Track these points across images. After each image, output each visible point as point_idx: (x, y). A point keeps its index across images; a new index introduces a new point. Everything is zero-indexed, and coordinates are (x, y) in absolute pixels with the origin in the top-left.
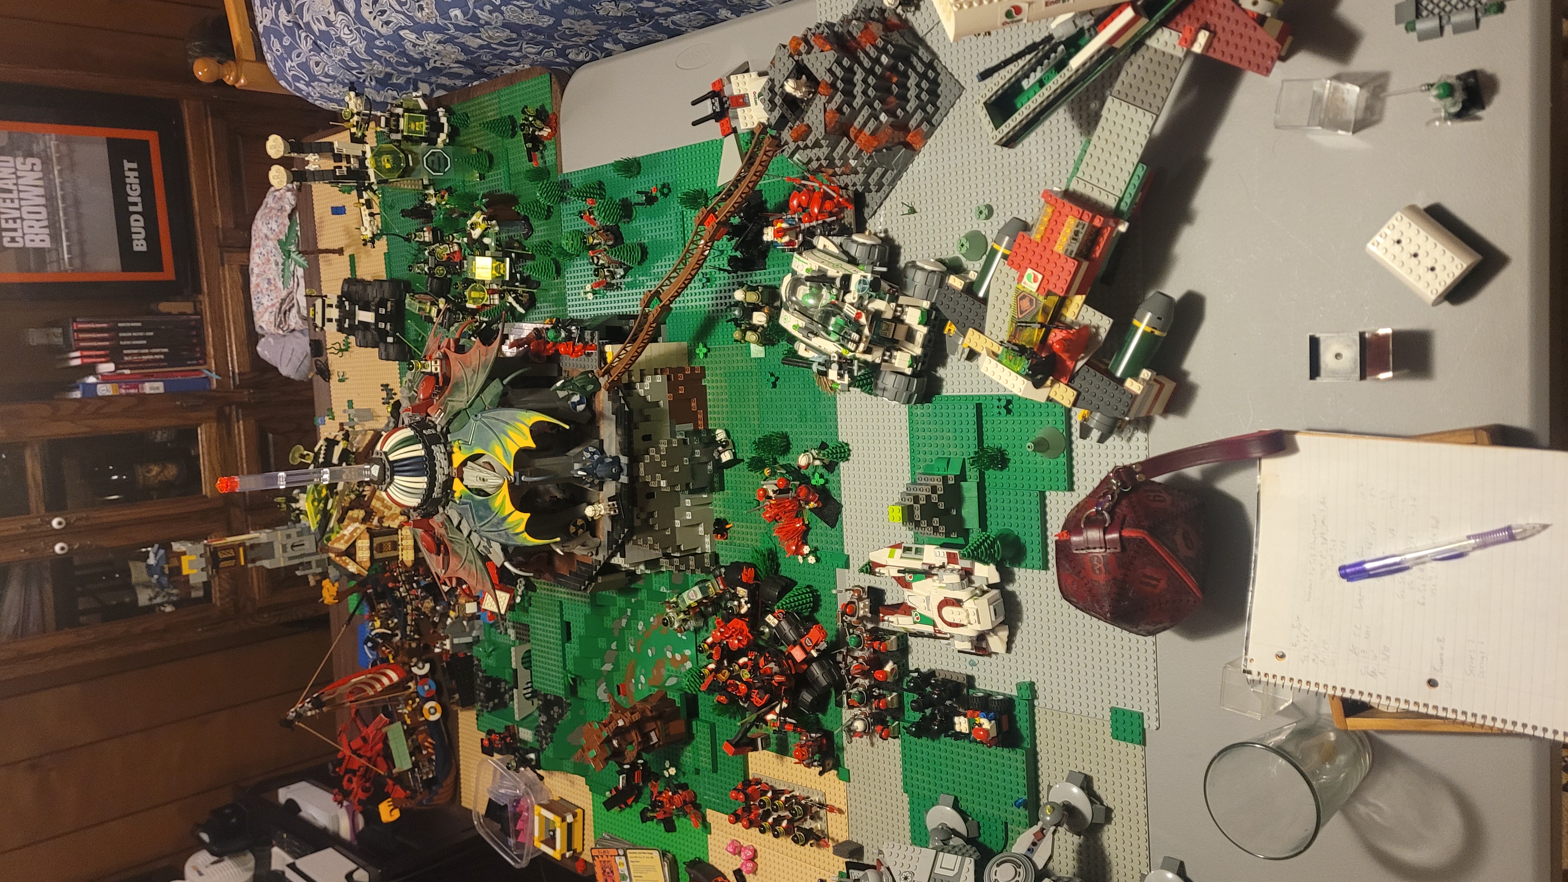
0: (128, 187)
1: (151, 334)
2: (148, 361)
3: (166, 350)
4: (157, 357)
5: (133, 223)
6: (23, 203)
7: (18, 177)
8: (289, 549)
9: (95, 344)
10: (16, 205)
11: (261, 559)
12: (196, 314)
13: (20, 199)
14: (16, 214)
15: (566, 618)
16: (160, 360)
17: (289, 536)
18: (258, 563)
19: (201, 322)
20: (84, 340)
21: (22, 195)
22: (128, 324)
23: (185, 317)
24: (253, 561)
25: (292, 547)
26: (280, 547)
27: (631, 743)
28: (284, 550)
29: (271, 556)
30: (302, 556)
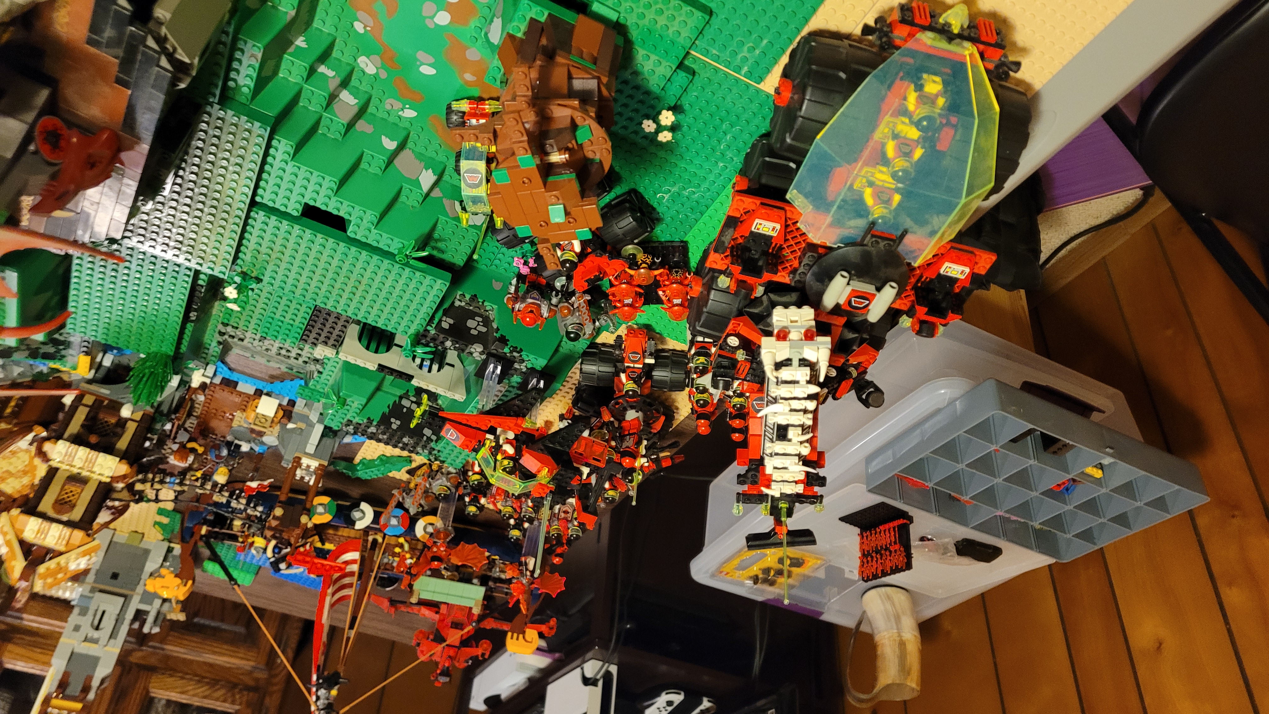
8: (96, 634)
11: (90, 678)
15: (294, 209)
17: (77, 628)
18: (95, 683)
24: (86, 689)
25: (97, 628)
26: (87, 644)
27: (574, 126)
28: (95, 641)
29: (94, 661)
30: (119, 620)
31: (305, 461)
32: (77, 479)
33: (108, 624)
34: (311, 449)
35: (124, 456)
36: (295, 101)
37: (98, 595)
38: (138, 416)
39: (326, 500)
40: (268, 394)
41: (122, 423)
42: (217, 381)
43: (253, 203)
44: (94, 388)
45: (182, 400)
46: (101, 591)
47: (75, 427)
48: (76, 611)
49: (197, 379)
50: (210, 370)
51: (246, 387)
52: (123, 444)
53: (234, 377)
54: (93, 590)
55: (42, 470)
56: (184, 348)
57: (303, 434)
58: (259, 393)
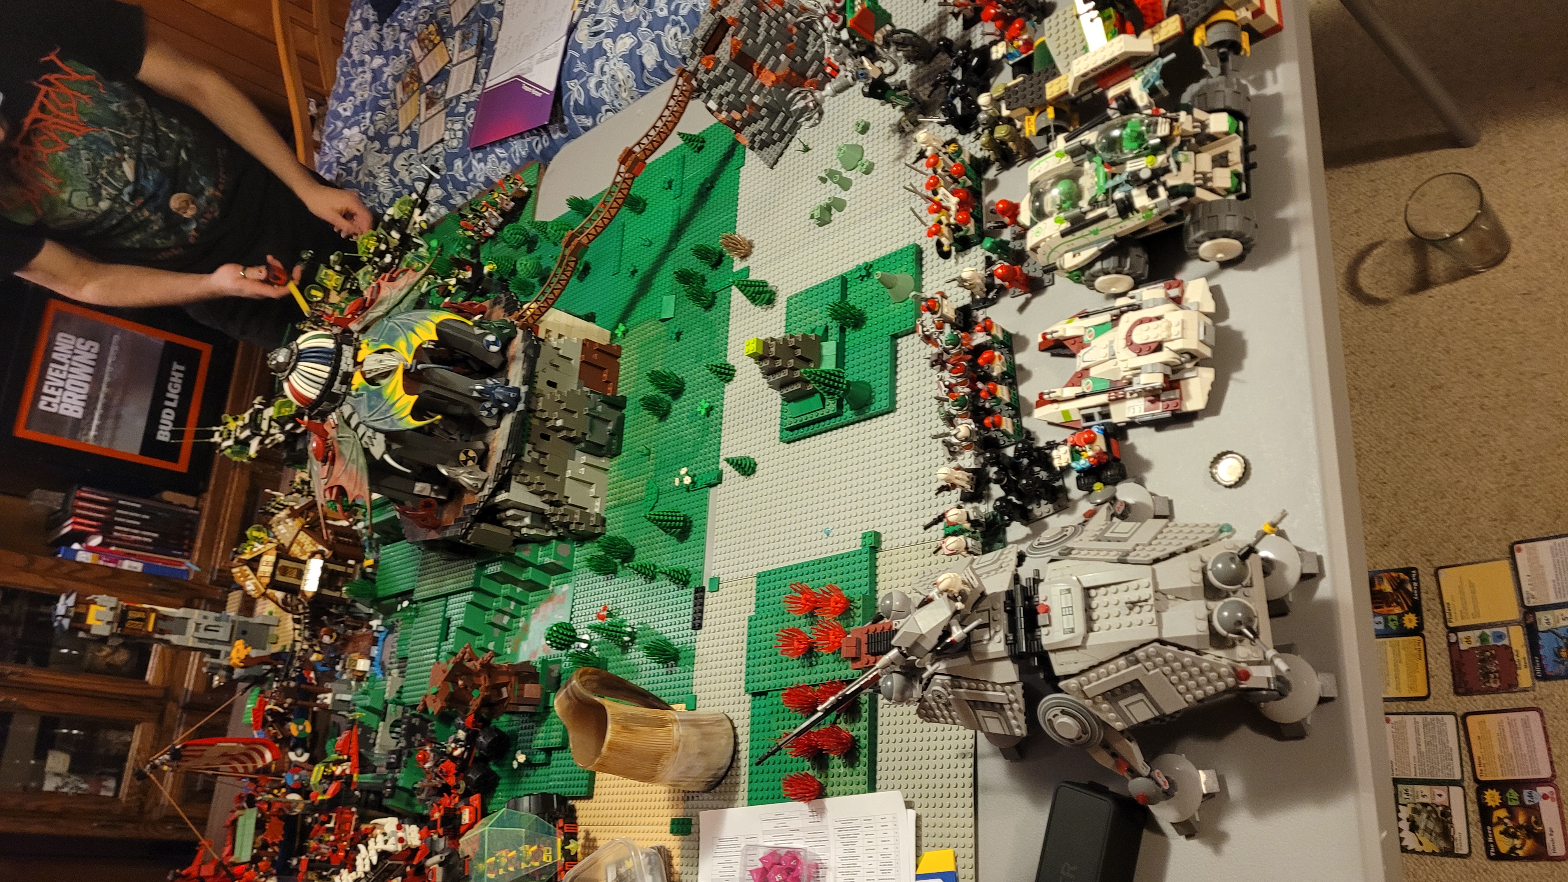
0: (170, 385)
1: (147, 517)
2: (135, 541)
3: (156, 535)
4: (146, 539)
5: (164, 416)
6: (70, 376)
7: (74, 354)
8: (201, 630)
9: (90, 514)
10: (63, 376)
11: (170, 633)
12: (195, 509)
13: (69, 372)
14: (60, 383)
15: (448, 614)
16: (147, 543)
17: (205, 618)
18: (166, 637)
19: (198, 517)
20: (82, 508)
21: (72, 370)
22: (128, 504)
23: (184, 510)
24: (162, 632)
25: (206, 630)
26: (194, 626)
27: (477, 687)
28: (197, 630)
29: (182, 632)
30: (213, 641)
31: (329, 696)
32: (300, 574)
33: (210, 635)
34: (338, 697)
35: (317, 594)
36: (495, 596)
37: (229, 625)
38: (345, 596)
39: (309, 730)
40: (372, 665)
41: (339, 589)
42: (376, 634)
43: (446, 596)
44: (358, 572)
45: (360, 618)
46: (233, 627)
47: (331, 566)
48: (218, 615)
49: (375, 623)
50: (382, 629)
51: (375, 651)
52: (326, 592)
53: (380, 643)
54: (233, 622)
55: (304, 558)
56: (384, 602)
57: (349, 690)
58: (372, 659)
